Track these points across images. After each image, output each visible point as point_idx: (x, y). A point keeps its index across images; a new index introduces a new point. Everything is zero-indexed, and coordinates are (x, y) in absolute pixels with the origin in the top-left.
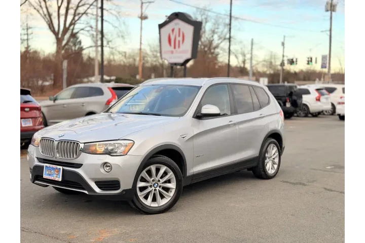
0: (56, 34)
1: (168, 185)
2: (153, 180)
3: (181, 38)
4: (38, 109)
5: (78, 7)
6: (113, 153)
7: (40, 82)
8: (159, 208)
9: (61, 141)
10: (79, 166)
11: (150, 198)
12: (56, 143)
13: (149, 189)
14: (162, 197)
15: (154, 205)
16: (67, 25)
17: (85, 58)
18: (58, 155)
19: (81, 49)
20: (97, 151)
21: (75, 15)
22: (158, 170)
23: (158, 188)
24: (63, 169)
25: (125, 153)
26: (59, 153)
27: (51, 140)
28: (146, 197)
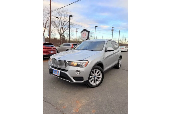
0: (60, 35)
1: (99, 76)
2: (94, 75)
3: (85, 35)
4: (55, 48)
5: (64, 29)
6: (80, 66)
7: (57, 44)
8: (96, 85)
9: (59, 60)
10: (67, 71)
11: (93, 81)
12: (57, 61)
13: (93, 78)
14: (97, 81)
15: (94, 84)
16: (62, 33)
17: (66, 39)
18: (58, 66)
19: (65, 38)
20: (74, 64)
21: (64, 31)
22: (96, 71)
23: (95, 78)
24: (60, 71)
25: (86, 66)
26: (59, 65)
27: (56, 60)
28: (92, 81)
